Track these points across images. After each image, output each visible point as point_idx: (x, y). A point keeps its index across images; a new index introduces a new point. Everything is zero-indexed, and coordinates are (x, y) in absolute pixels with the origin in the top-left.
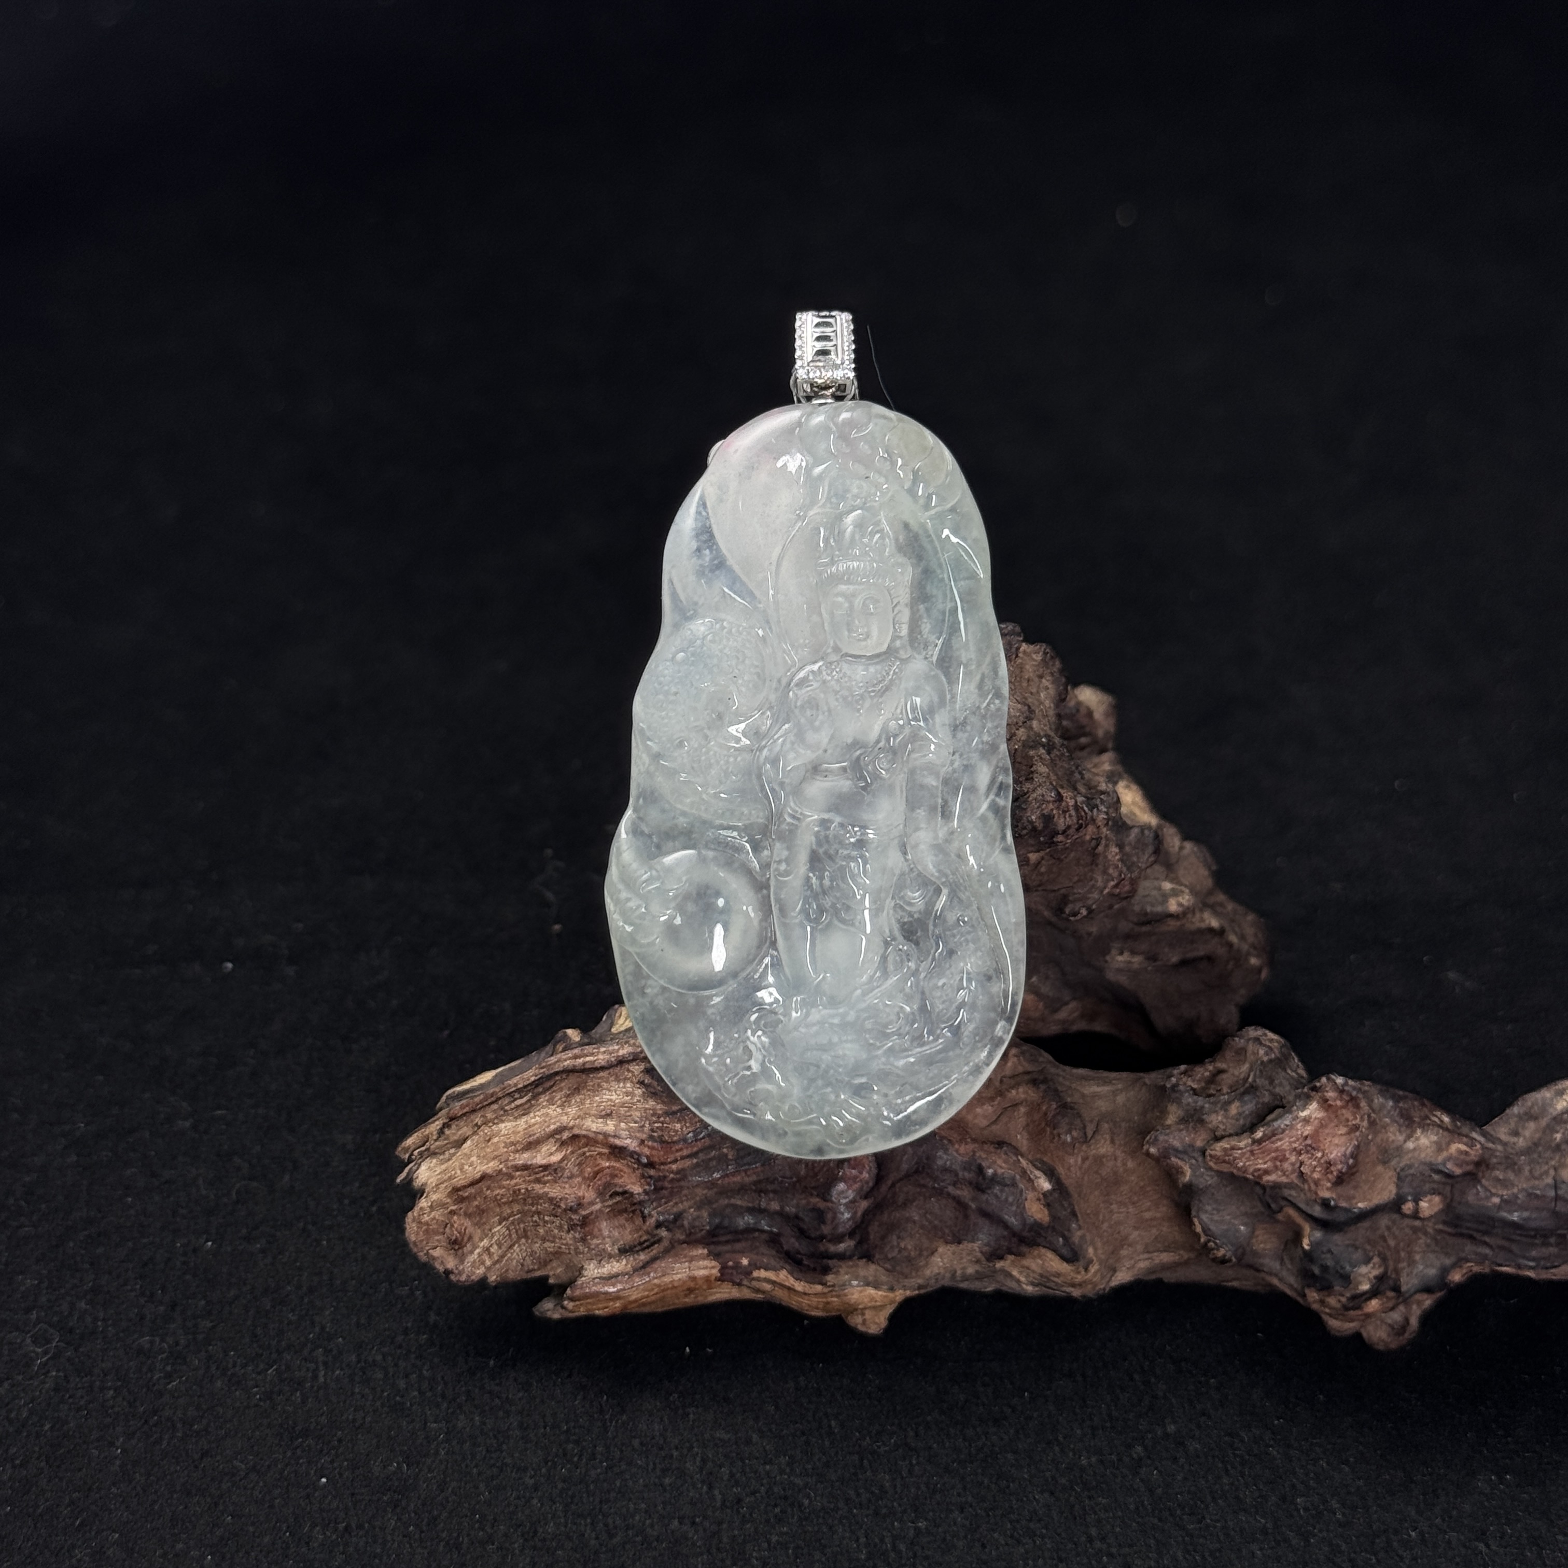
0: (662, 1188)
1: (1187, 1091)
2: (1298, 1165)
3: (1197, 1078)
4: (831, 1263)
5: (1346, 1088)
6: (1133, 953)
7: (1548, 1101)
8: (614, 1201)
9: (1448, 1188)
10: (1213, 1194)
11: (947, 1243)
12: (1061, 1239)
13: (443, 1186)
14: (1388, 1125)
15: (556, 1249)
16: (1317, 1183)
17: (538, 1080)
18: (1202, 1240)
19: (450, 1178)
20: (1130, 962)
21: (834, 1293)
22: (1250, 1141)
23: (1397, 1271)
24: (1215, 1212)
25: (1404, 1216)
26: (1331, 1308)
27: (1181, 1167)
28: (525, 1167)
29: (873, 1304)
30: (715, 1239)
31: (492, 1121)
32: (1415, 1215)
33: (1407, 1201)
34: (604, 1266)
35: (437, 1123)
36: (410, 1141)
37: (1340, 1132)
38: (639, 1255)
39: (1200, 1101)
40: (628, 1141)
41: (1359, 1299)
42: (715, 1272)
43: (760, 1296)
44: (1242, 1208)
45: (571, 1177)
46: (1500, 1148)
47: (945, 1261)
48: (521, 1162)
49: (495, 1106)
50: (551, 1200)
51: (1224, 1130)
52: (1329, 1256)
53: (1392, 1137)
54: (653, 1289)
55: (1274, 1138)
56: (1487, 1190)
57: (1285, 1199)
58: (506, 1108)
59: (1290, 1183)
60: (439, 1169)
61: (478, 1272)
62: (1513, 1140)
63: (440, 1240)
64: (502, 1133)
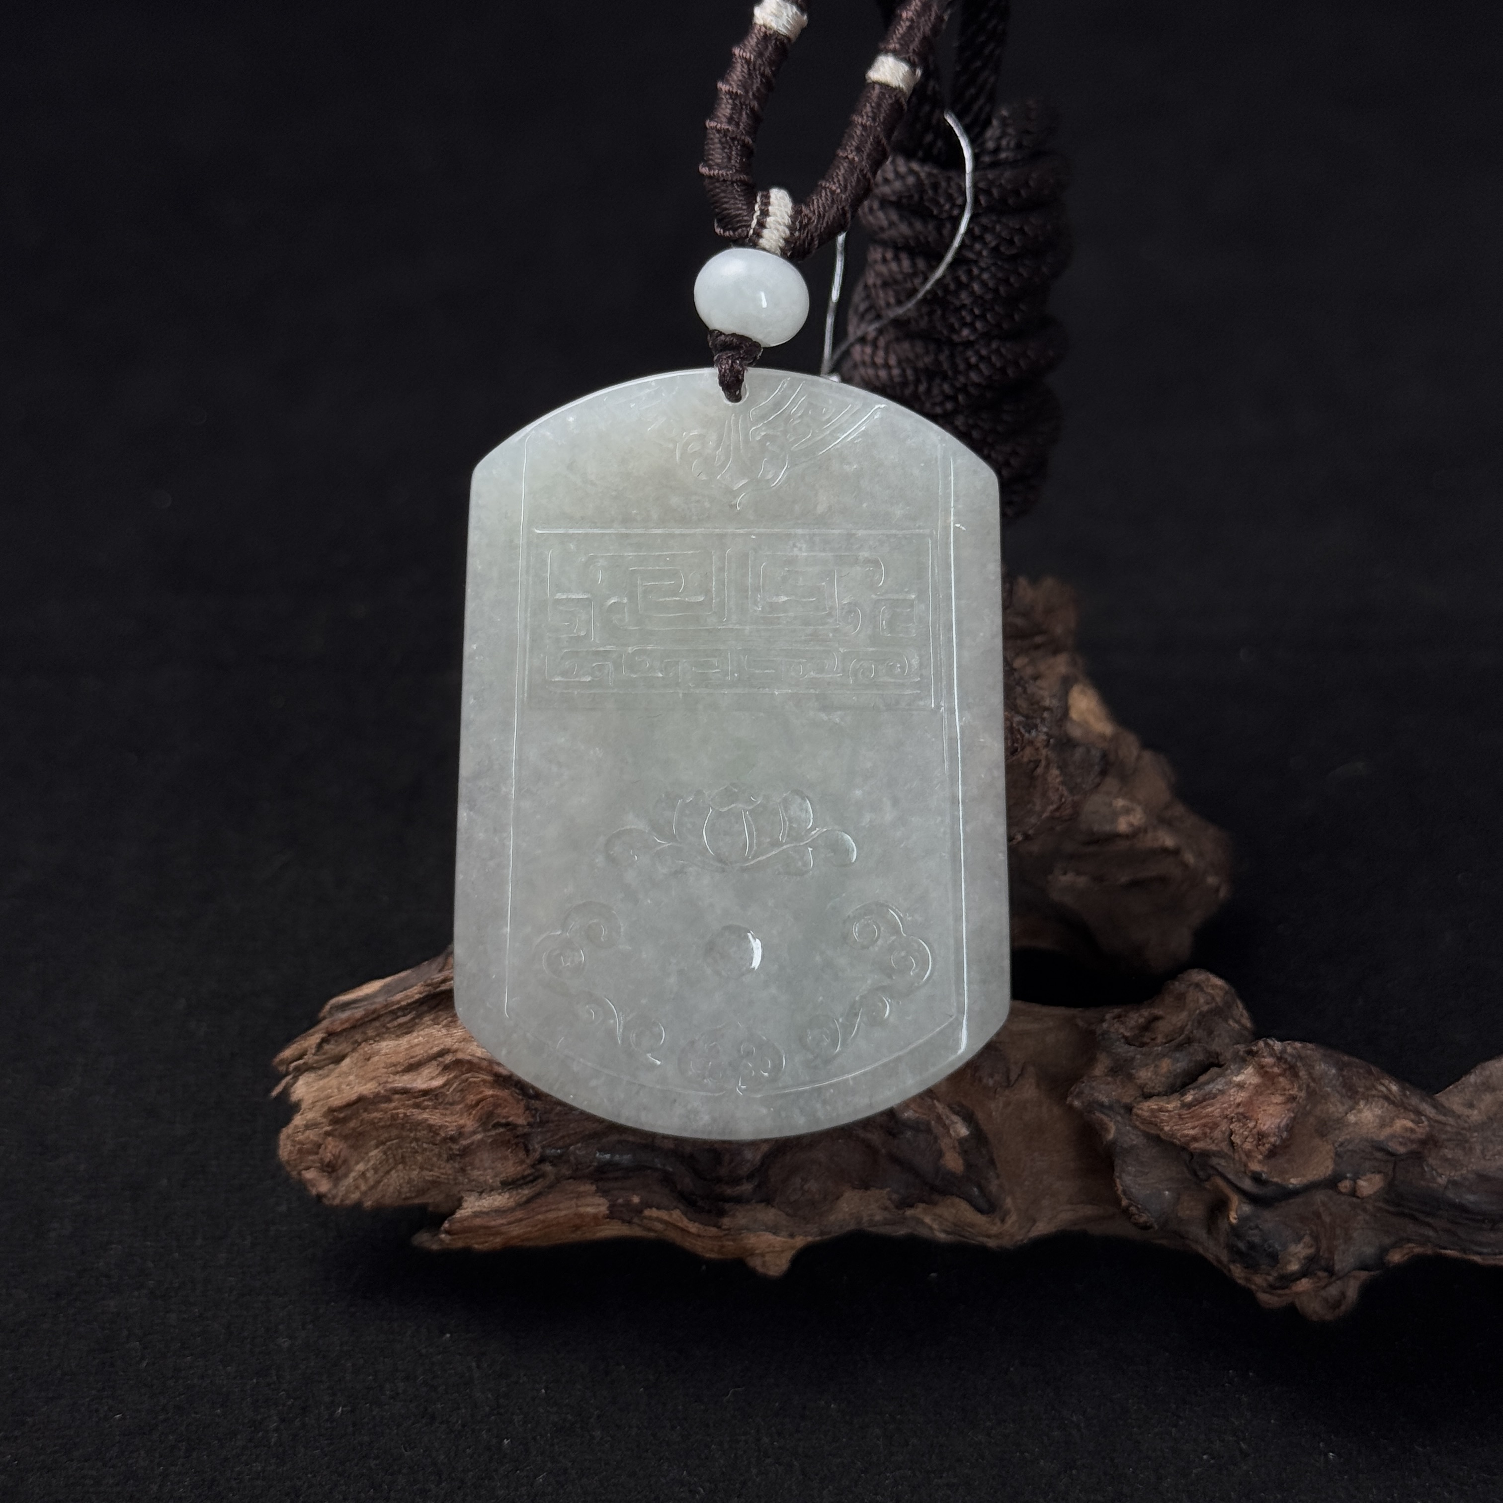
0: (547, 1122)
1: (1119, 1039)
2: (1227, 1133)
3: (1131, 1024)
4: (727, 1206)
5: (1286, 1056)
6: (1078, 873)
8: (497, 1131)
9: (1391, 1166)
10: (1138, 1155)
11: (854, 1188)
12: (975, 1189)
13: (319, 1104)
14: (1329, 1094)
15: (435, 1178)
16: (1248, 1154)
17: (424, 998)
18: (1125, 1202)
19: (327, 1097)
20: (1075, 882)
21: (730, 1237)
22: (1179, 1104)
23: (1331, 1250)
24: (1139, 1174)
25: (1340, 1193)
26: (1258, 1285)
27: (1106, 1124)
28: (405, 1091)
29: (771, 1249)
30: (604, 1176)
31: (373, 1038)
32: (1353, 1193)
33: (1345, 1178)
34: (485, 1199)
35: (317, 1034)
36: (288, 1053)
37: (1275, 1101)
38: (522, 1189)
39: (1132, 1051)
41: (1288, 1279)
42: (603, 1209)
43: (652, 1234)
44: (1168, 1172)
45: (452, 1104)
46: (1451, 1121)
47: (852, 1206)
48: (400, 1085)
49: (377, 1024)
50: (430, 1127)
51: (1154, 1088)
52: (1256, 1232)
53: (1332, 1109)
54: (536, 1225)
55: (1205, 1103)
56: (1433, 1169)
57: (1213, 1167)
58: (388, 1025)
59: (1219, 1152)
60: (316, 1086)
61: (353, 1196)
62: (1466, 1111)
63: (313, 1161)
64: (383, 1052)
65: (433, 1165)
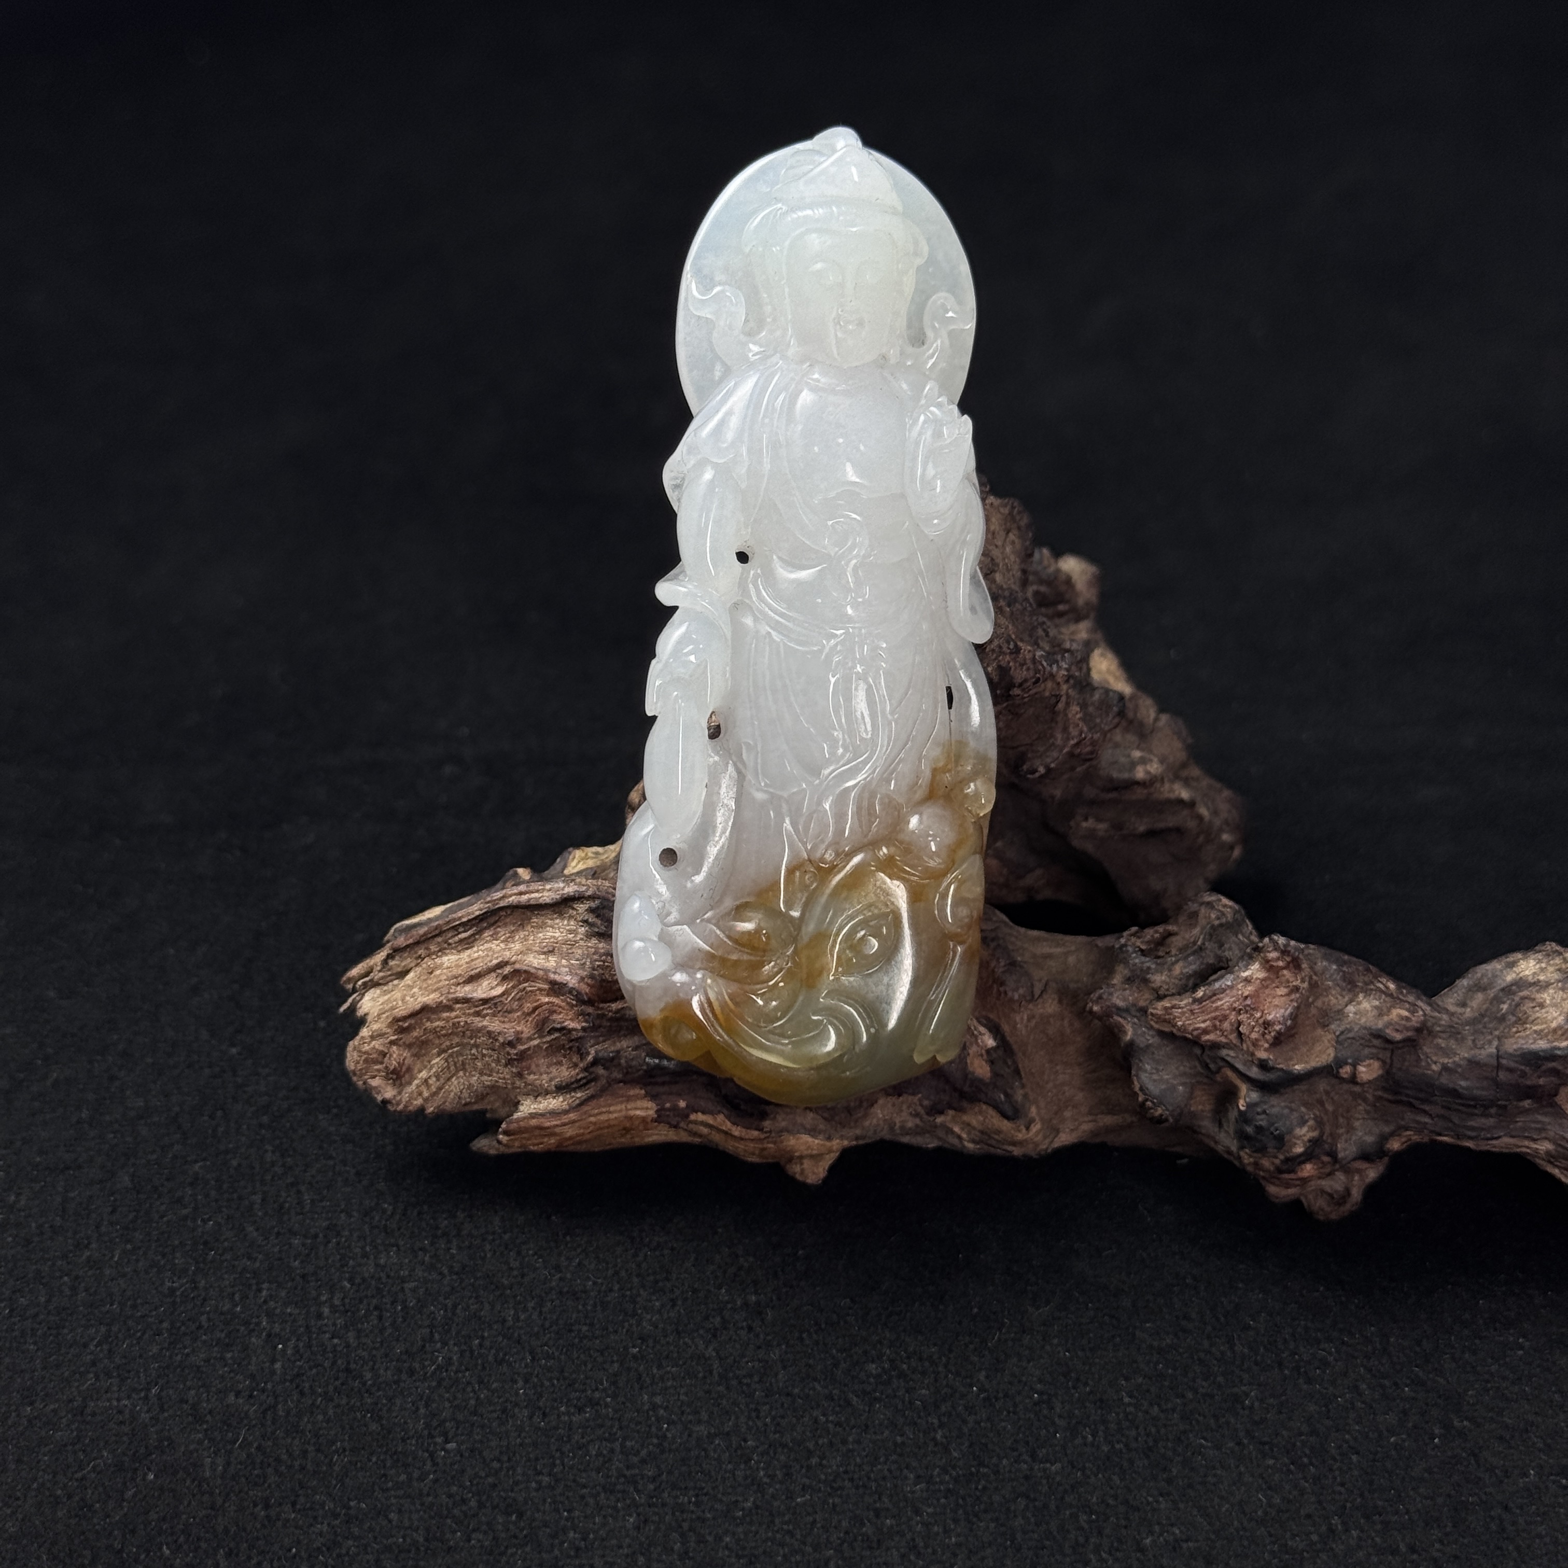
0: (600, 1026)
1: (1135, 952)
2: (1236, 1026)
3: (1146, 939)
4: (769, 1109)
5: (1289, 949)
6: (1099, 820)
7: (1498, 973)
8: (553, 1037)
9: (1388, 1054)
10: (1153, 1053)
11: (887, 1095)
12: (1002, 1096)
13: (384, 1016)
14: (1330, 988)
15: (493, 1083)
16: (1255, 1044)
17: (484, 914)
18: (1140, 1099)
19: (393, 1008)
20: (1094, 830)
21: (770, 1140)
22: (1191, 1000)
23: (1335, 1137)
24: (1154, 1071)
25: (1343, 1081)
26: (1263, 1171)
27: (1123, 1026)
28: (466, 1000)
29: (812, 1152)
30: (653, 1080)
31: (434, 953)
32: (1353, 1079)
33: (1347, 1064)
34: (540, 1102)
35: (382, 954)
36: (354, 972)
37: (1280, 993)
38: (575, 1092)
39: (1149, 963)
40: (568, 978)
41: (1292, 1163)
42: (652, 1113)
43: (697, 1140)
44: (1182, 1068)
45: (510, 1012)
46: (1445, 1017)
47: (885, 1112)
48: (461, 995)
49: (439, 939)
50: (489, 1033)
51: (1168, 990)
52: (1263, 1116)
53: (1334, 1001)
54: (588, 1127)
55: (1215, 998)
56: (1428, 1057)
57: (1223, 1059)
58: (450, 941)
59: (1227, 1044)
60: (381, 1000)
61: (415, 1102)
62: (1459, 1010)
63: (379, 1071)
64: (445, 966)
65: (491, 1071)
